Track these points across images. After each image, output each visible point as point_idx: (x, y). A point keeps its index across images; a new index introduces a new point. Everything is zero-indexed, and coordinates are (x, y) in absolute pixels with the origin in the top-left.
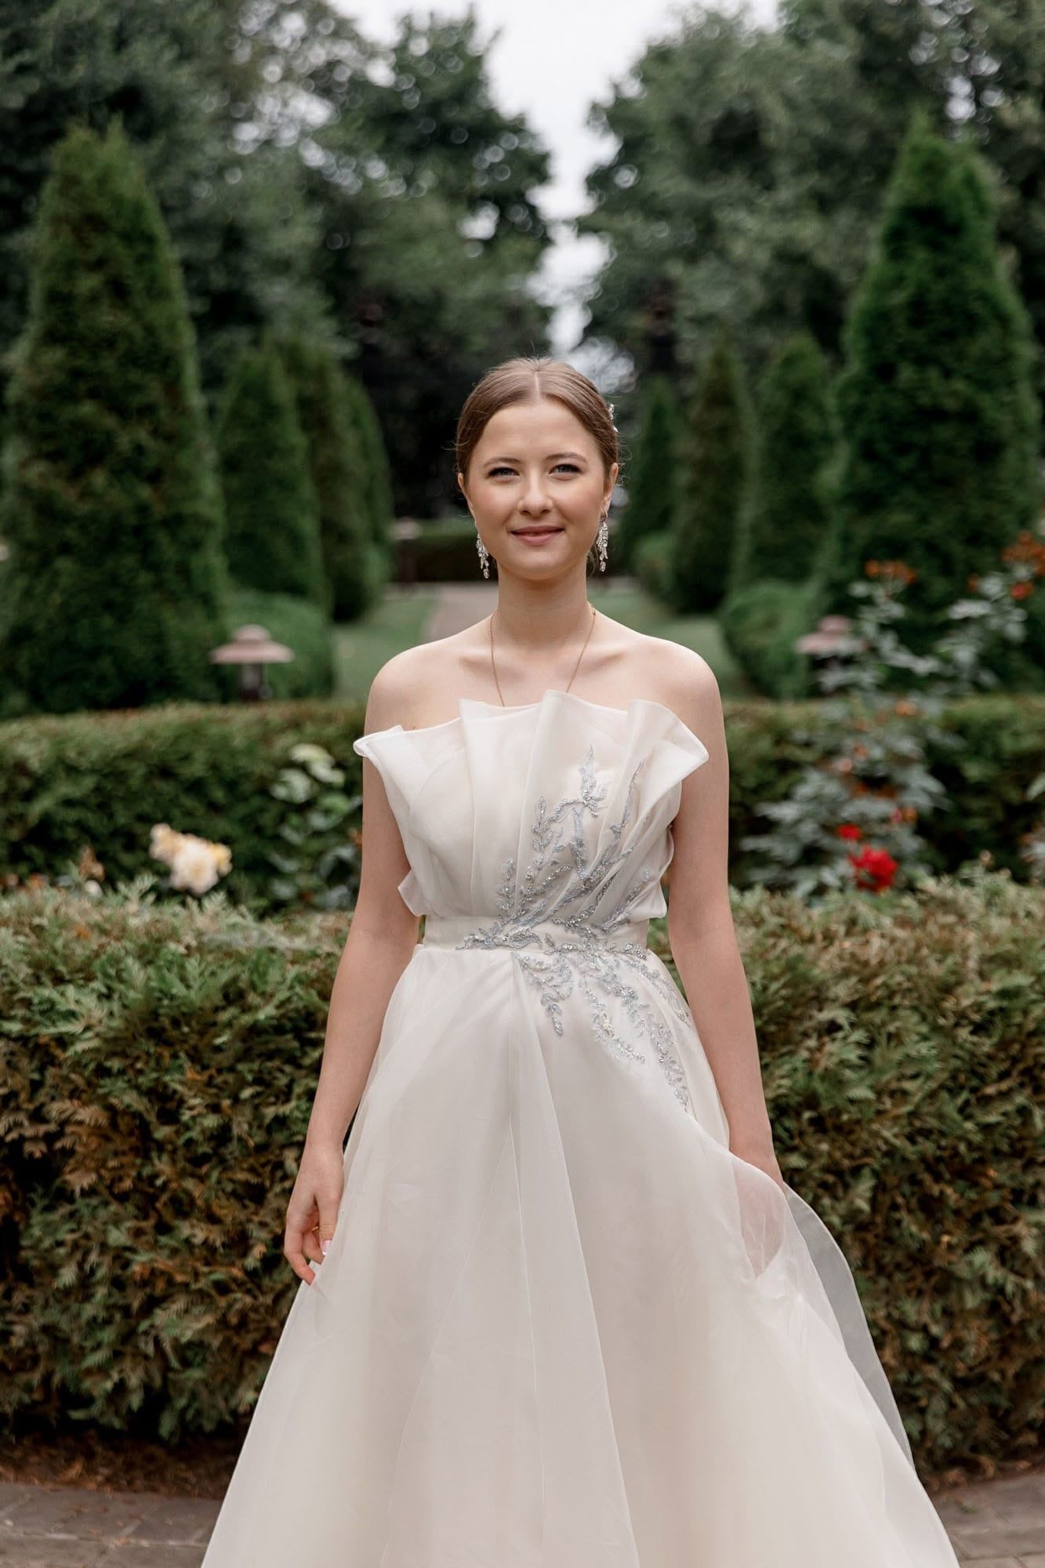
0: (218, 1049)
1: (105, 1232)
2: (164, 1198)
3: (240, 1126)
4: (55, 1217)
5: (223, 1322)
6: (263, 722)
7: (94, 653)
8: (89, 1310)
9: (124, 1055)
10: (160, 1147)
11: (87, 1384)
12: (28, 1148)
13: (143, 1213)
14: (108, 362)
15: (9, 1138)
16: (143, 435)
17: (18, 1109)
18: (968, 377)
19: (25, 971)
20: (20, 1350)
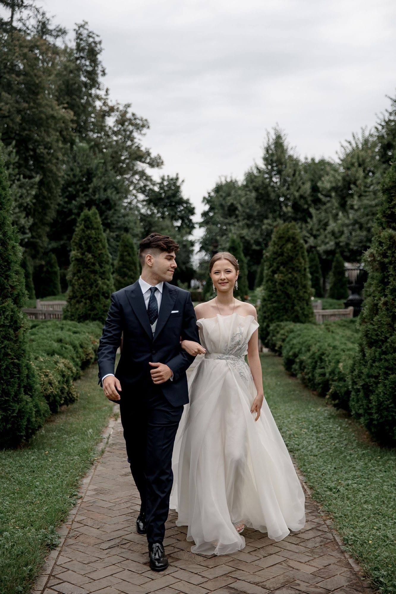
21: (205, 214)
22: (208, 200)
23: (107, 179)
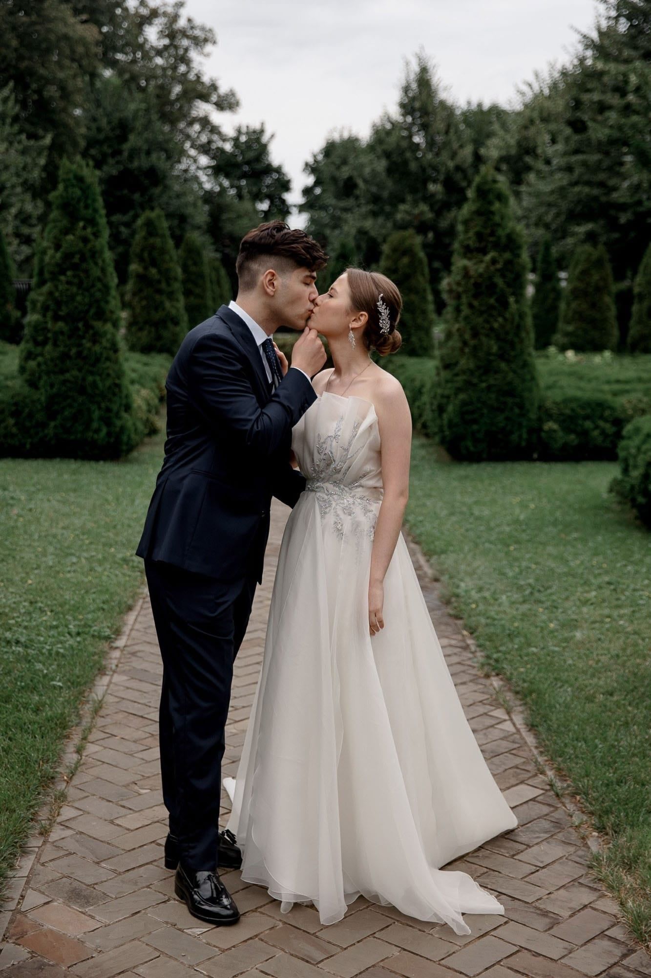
21: (307, 191)
22: (313, 168)
23: (151, 135)
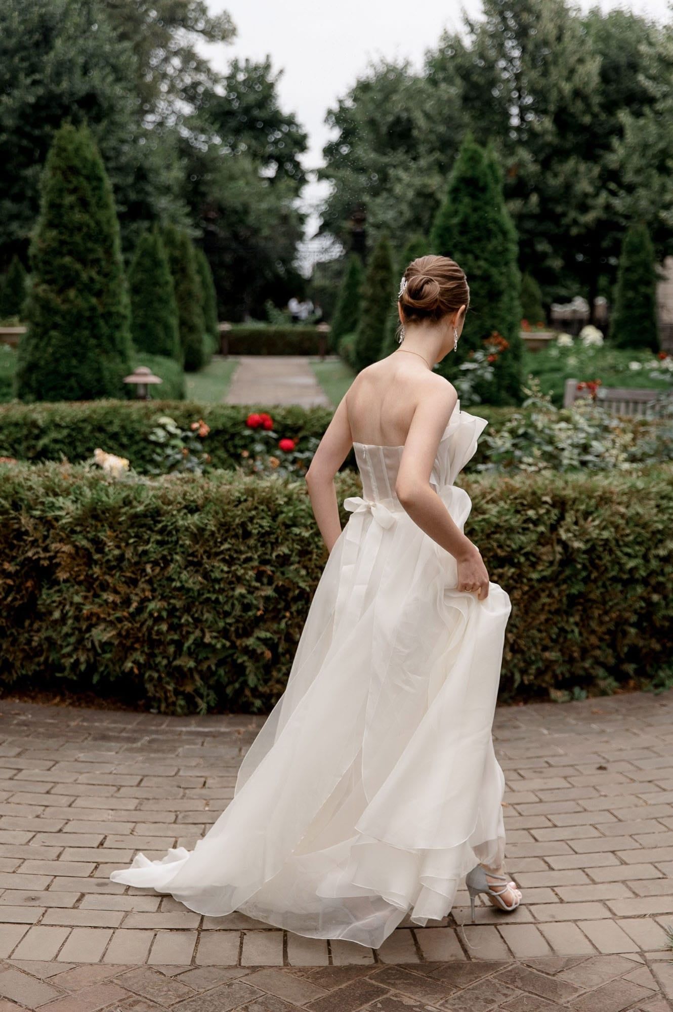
0: (120, 523)
1: (72, 598)
2: (97, 583)
3: (129, 554)
4: (52, 591)
5: (119, 634)
6: (147, 408)
7: (68, 376)
8: (65, 629)
9: (81, 525)
10: (96, 562)
11: (63, 661)
12: (42, 562)
13: (88, 591)
14: (78, 238)
15: (34, 558)
16: (93, 274)
17: (38, 546)
18: (486, 260)
19: (41, 491)
20: (36, 647)
21: (330, 151)
22: (340, 117)
23: (91, 44)
